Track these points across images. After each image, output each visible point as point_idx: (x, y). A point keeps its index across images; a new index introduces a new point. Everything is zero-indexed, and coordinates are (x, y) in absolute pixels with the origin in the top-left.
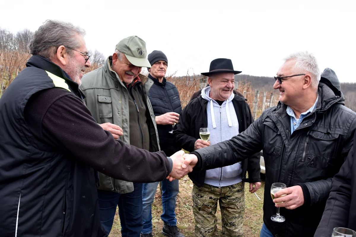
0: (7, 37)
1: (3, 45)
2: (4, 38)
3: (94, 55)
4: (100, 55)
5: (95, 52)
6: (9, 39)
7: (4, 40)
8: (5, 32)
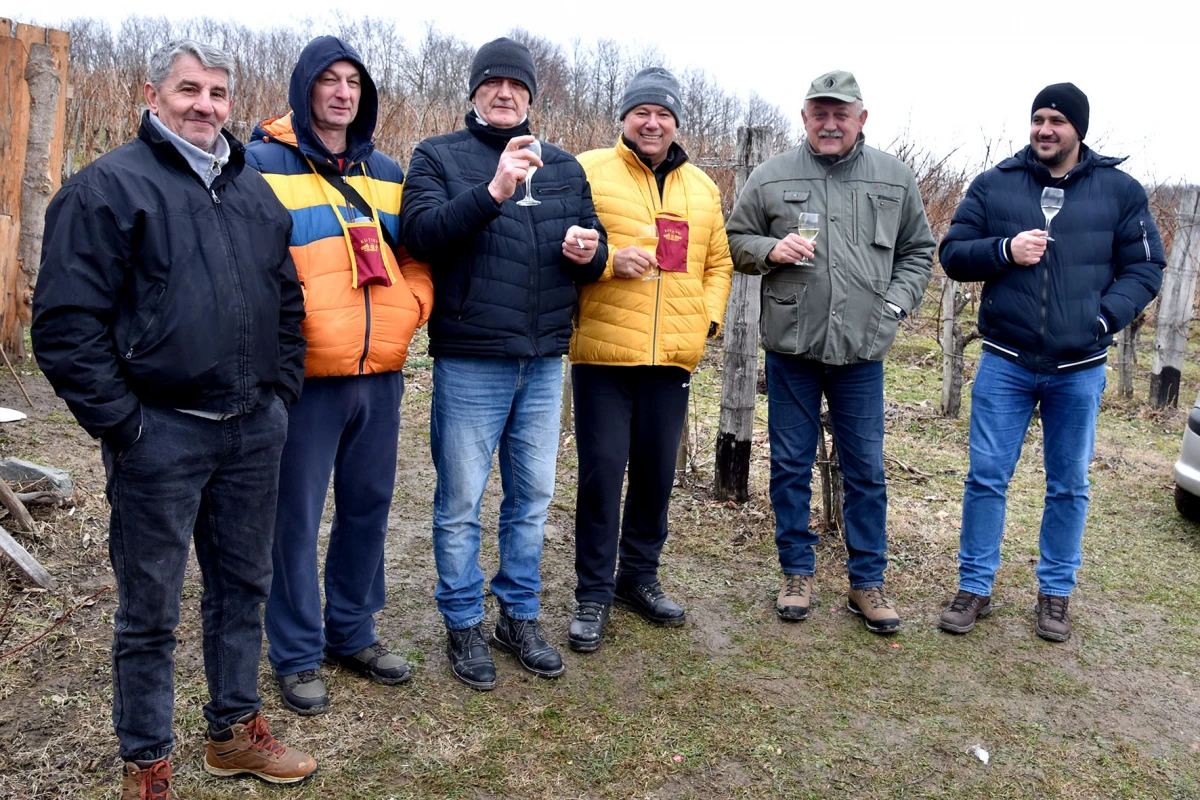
0: (458, 63)
1: (443, 89)
2: (449, 65)
3: (747, 110)
4: (768, 115)
5: (752, 102)
6: (464, 68)
7: (449, 71)
8: (452, 46)
